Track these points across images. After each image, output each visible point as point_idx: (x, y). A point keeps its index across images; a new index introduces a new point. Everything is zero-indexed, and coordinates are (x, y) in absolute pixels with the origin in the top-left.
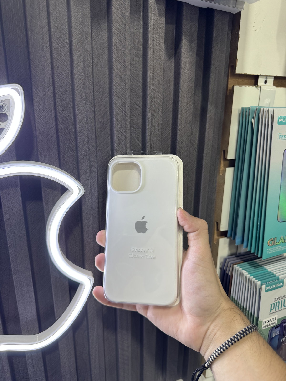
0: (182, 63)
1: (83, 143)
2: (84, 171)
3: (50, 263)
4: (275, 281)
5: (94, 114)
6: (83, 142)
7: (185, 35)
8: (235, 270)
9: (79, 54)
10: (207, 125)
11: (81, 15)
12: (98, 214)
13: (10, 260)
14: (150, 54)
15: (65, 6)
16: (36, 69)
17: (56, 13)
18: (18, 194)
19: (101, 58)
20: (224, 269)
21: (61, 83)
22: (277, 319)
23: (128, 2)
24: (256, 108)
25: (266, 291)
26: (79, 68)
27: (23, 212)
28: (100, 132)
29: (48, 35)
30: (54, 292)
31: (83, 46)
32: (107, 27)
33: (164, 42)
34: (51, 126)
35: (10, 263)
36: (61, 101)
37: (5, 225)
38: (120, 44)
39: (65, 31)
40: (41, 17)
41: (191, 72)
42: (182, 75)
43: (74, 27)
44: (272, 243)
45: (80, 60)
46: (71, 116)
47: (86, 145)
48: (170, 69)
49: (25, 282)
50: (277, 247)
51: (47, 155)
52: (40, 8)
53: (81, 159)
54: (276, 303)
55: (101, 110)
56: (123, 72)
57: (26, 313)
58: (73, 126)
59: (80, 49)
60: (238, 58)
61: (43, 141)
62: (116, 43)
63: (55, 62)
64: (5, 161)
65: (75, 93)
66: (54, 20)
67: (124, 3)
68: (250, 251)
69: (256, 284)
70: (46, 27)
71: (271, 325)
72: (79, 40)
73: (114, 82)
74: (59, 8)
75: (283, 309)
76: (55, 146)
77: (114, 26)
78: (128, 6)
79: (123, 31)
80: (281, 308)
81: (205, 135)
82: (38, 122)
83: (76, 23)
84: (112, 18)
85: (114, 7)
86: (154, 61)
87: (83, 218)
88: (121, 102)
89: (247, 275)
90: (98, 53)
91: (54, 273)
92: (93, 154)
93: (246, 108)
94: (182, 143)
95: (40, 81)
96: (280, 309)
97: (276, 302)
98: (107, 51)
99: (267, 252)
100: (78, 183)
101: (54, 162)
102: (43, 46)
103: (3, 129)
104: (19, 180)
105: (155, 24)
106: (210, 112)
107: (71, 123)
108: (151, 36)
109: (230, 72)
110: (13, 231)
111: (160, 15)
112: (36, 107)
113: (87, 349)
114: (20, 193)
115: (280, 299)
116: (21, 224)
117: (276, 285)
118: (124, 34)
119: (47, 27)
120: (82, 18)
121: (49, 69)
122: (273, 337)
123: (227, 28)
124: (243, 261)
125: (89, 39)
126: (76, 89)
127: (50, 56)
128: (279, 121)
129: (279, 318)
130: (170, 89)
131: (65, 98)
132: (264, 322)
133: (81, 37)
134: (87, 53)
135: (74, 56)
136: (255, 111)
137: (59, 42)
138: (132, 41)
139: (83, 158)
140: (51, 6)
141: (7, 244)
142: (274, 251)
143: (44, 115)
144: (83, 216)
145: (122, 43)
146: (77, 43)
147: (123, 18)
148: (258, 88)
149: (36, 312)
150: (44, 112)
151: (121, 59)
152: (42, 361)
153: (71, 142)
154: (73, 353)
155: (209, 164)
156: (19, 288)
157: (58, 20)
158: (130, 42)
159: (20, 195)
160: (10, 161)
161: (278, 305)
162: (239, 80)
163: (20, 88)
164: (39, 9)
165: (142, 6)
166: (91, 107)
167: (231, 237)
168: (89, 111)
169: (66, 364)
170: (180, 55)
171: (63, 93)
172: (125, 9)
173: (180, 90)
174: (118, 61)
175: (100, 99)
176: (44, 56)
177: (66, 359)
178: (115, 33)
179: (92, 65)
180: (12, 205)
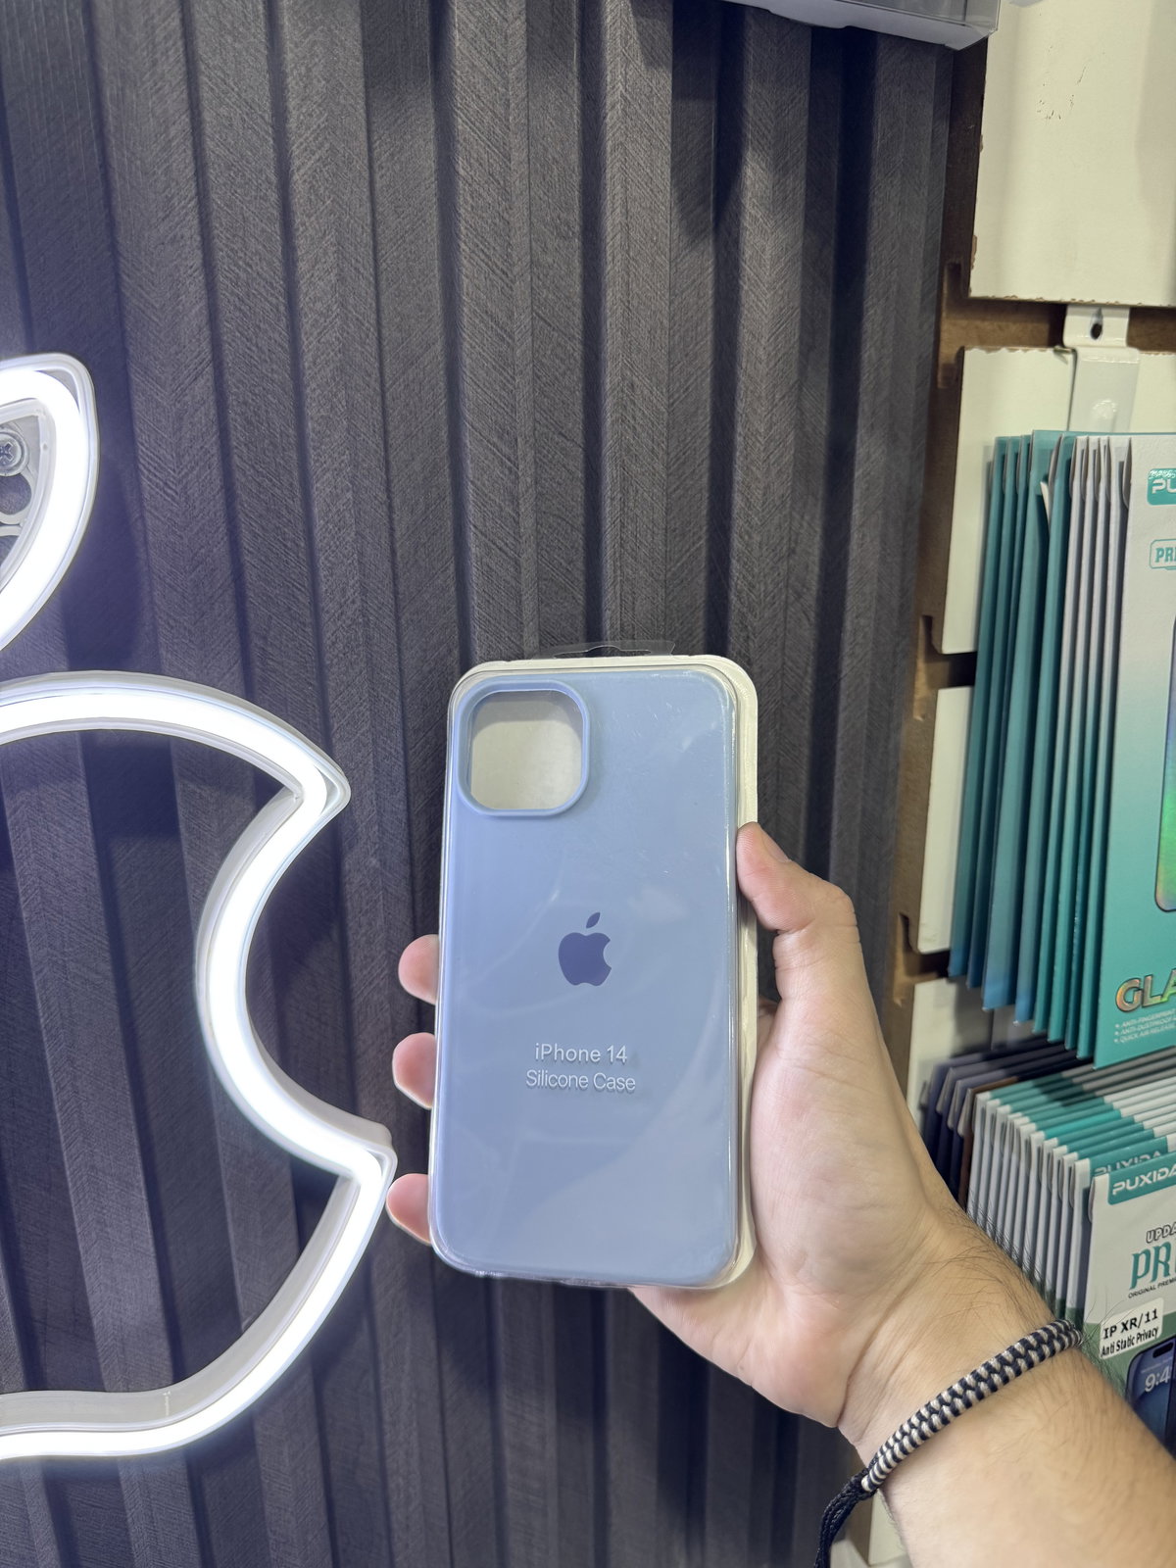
0: (747, 256)
1: (344, 596)
2: (349, 708)
3: (213, 1093)
4: (1148, 1157)
5: (383, 474)
6: (344, 591)
7: (756, 142)
8: (984, 1112)
9: (317, 226)
10: (856, 512)
11: (325, 67)
12: (410, 888)
13: (48, 1081)
14: (612, 221)
15: (259, 31)
16: (144, 293)
17: (225, 62)
18: (79, 808)
19: (412, 243)
20: (936, 1112)
21: (249, 349)
22: (1160, 1315)
23: (515, 10)
24: (1056, 440)
25: (1113, 1200)
26: (322, 283)
27: (98, 884)
28: (412, 551)
29: (190, 152)
30: (233, 1214)
31: (334, 193)
32: (435, 117)
33: (668, 171)
34: (207, 528)
35: (51, 1094)
36: (250, 423)
37: (27, 936)
38: (486, 182)
39: (262, 133)
40: (162, 78)
41: (783, 296)
42: (747, 307)
44: (1137, 997)
46: (291, 485)
47: (353, 602)
48: (697, 283)
49: (113, 1171)
50: (1158, 1016)
51: (192, 646)
52: (153, 42)
53: (335, 660)
54: (1157, 1249)
55: (413, 459)
56: (504, 297)
57: (120, 1300)
58: (300, 526)
59: (322, 209)
60: (977, 231)
61: (179, 589)
62: (470, 181)
63: (224, 264)
64: (21, 672)
65: (307, 387)
66: (217, 91)
67: (498, 12)
68: (1045, 1036)
69: (1072, 1171)
70: (183, 117)
71: (1135, 1341)
72: (318, 170)
73: (464, 339)
74: (235, 41)
76: (225, 608)
77: (461, 110)
78: (519, 26)
79: (498, 131)
81: (847, 553)
82: (156, 509)
83: (303, 100)
84: (452, 78)
85: (460, 31)
86: (628, 252)
87: (349, 904)
88: (496, 423)
89: (1033, 1132)
90: (400, 223)
91: (232, 1133)
92: (384, 641)
93: (1015, 441)
94: (754, 587)
95: (161, 341)
96: (1173, 1275)
97: (1155, 1244)
98: (435, 213)
99: (1115, 1037)
100: (324, 758)
101: (224, 674)
102: (172, 198)
103: (10, 540)
104: (79, 751)
105: (632, 98)
106: (868, 459)
107: (290, 511)
108: (614, 150)
109: (945, 291)
110: (60, 962)
111: (652, 61)
112: (147, 449)
113: (376, 1448)
114: (85, 805)
115: (1171, 1234)
116: (92, 932)
117: (1155, 1172)
118: (504, 144)
119: (186, 119)
120: (328, 82)
121: (196, 292)
122: (1148, 1390)
123: (929, 111)
124: (1014, 1078)
125: (361, 165)
126: (310, 371)
127: (199, 239)
128: (1155, 488)
129: (1170, 1311)
130: (701, 367)
131: (267, 411)
132: (1106, 1330)
133: (327, 158)
134: (352, 221)
135: (297, 234)
136: (1051, 451)
137: (239, 180)
138: (536, 171)
139: (341, 655)
141: (37, 1018)
142: (1143, 1031)
143: (180, 481)
144: (348, 897)
145: (497, 177)
146: (310, 182)
147: (499, 77)
148: (1064, 355)
149: (158, 1296)
150: (178, 467)
151: (491, 240)
152: (189, 1499)
153: (295, 590)
154: (314, 1466)
155: (867, 675)
156: (87, 1197)
157: (233, 90)
158: (526, 173)
159: (86, 811)
160: (42, 671)
161: (1162, 1257)
162: (986, 324)
163: (77, 371)
164: (150, 47)
165: (575, 25)
166: (374, 446)
167: (966, 979)
168: (364, 460)
169: (285, 1510)
170: (738, 226)
171: (257, 392)
172: (506, 38)
173: (739, 368)
174: (481, 254)
175: (411, 413)
176: (175, 236)
177: (284, 1490)
178: (465, 140)
179: (373, 273)
180: (54, 856)
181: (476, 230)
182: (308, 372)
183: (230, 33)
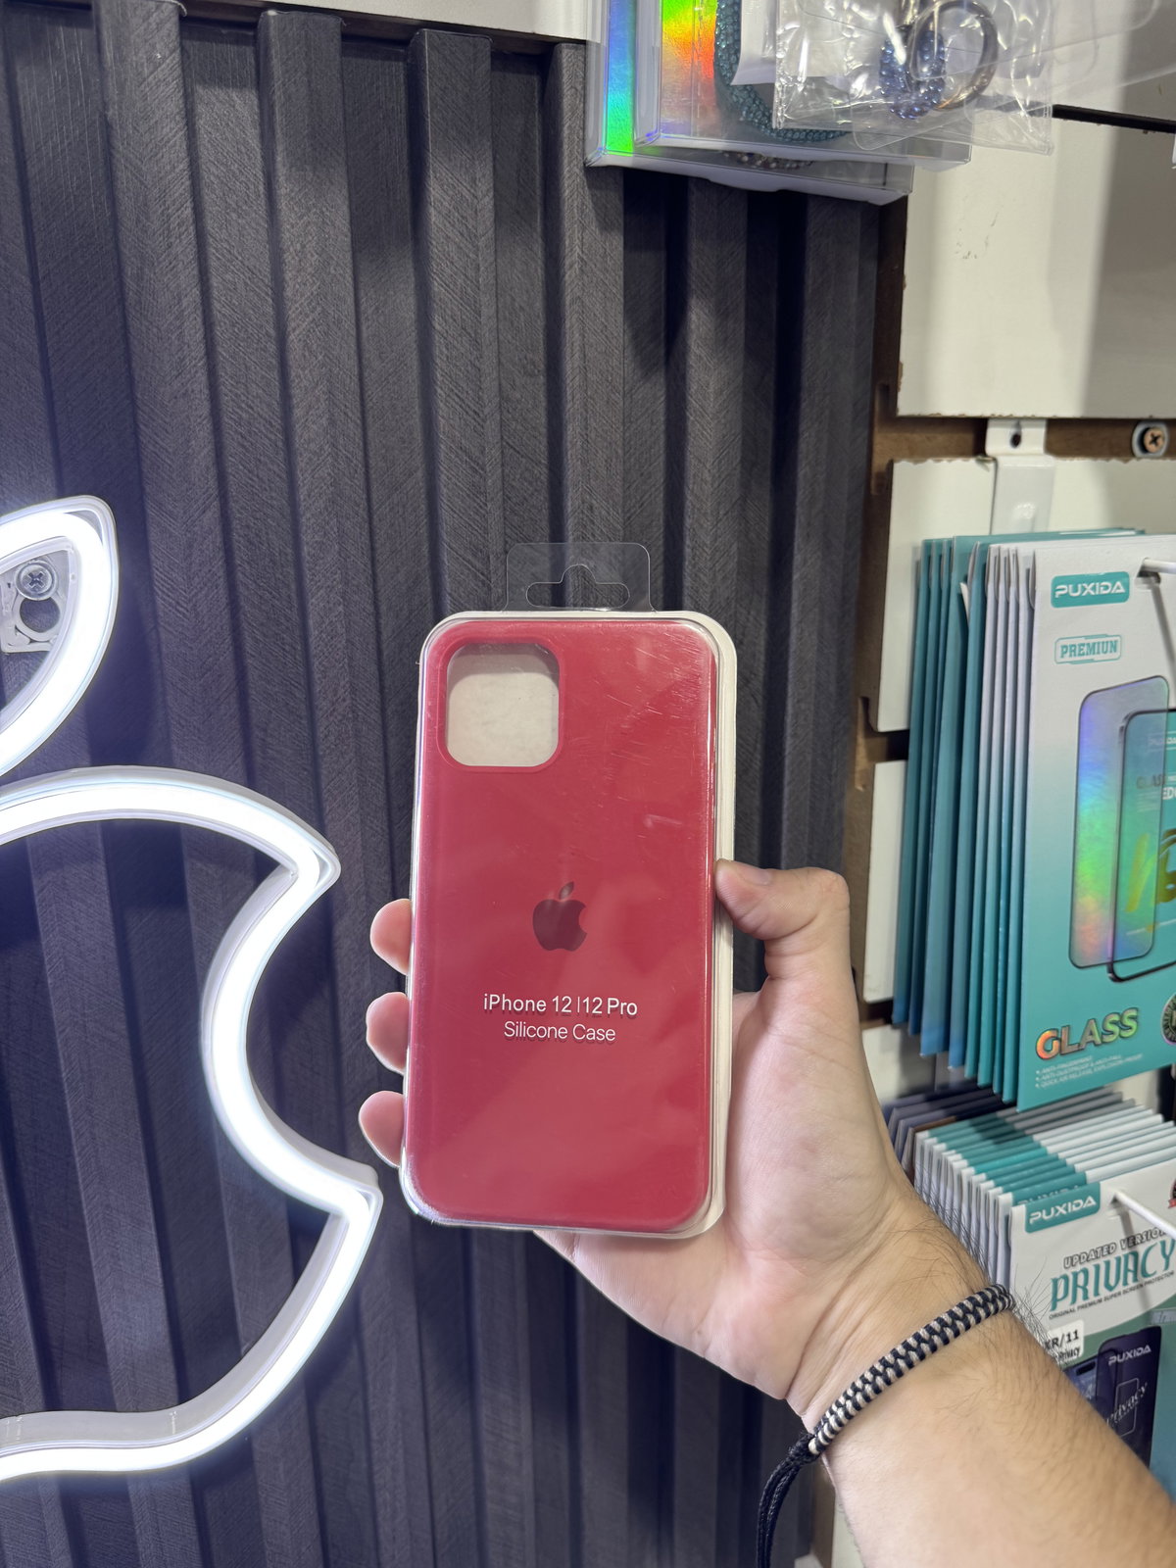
0: (692, 390)
1: (335, 695)
2: (341, 793)
3: (216, 1138)
4: (1066, 1190)
5: (371, 590)
6: (335, 691)
7: (699, 292)
8: (922, 1149)
9: (311, 378)
10: (795, 611)
11: (317, 243)
13: (68, 1128)
14: (571, 364)
15: (260, 208)
16: (158, 439)
17: (230, 234)
18: (99, 886)
19: (395, 383)
21: (251, 479)
22: (1081, 1335)
23: (484, 188)
25: (1031, 1228)
26: (315, 427)
27: (115, 953)
29: (199, 320)
30: (234, 1248)
31: (326, 349)
32: (414, 277)
33: (620, 319)
34: (214, 639)
35: (70, 1140)
36: (251, 543)
37: (52, 998)
38: (460, 335)
39: (263, 294)
40: (176, 257)
41: (725, 425)
42: (693, 435)
43: (294, 286)
45: (318, 400)
46: (289, 596)
47: (344, 700)
48: (650, 411)
49: (126, 1209)
50: (1076, 1062)
52: (168, 229)
53: (328, 751)
54: (1076, 1275)
55: (398, 572)
56: (476, 435)
57: (131, 1328)
58: (297, 632)
59: (314, 363)
60: (903, 358)
61: (189, 693)
63: (228, 408)
65: (304, 514)
66: (223, 260)
67: (469, 191)
68: (975, 1080)
69: (996, 1203)
70: (195, 289)
72: (312, 330)
73: (442, 472)
74: (239, 217)
75: (1106, 1299)
76: (230, 709)
77: (437, 274)
78: (487, 202)
79: (469, 290)
80: (1097, 1293)
81: (788, 647)
82: (170, 625)
83: (298, 272)
84: (429, 247)
85: (435, 208)
86: (586, 391)
87: (339, 967)
88: (470, 543)
89: (964, 1168)
90: (384, 367)
91: (234, 1174)
92: (371, 733)
93: (940, 544)
95: (172, 478)
96: (1092, 1298)
98: (415, 357)
99: (1036, 1082)
100: (318, 839)
101: (230, 765)
102: (184, 359)
103: (41, 656)
104: (100, 836)
105: (588, 258)
106: (804, 564)
107: (288, 620)
108: (573, 302)
109: (877, 408)
110: (81, 1022)
111: (605, 226)
112: (161, 573)
113: (365, 1465)
114: (104, 883)
115: (1087, 1260)
116: (110, 995)
117: (1070, 1204)
118: (475, 302)
119: (196, 292)
120: (320, 256)
121: (204, 437)
123: (856, 256)
124: (953, 1118)
125: (349, 325)
127: (206, 392)
128: (1058, 593)
129: (1090, 1332)
130: (654, 485)
131: (267, 534)
133: (319, 320)
134: (342, 373)
135: (293, 385)
136: (970, 554)
137: (242, 335)
138: (505, 319)
139: (333, 746)
140: (210, 212)
141: (58, 1071)
142: (1062, 1076)
143: (190, 600)
144: (339, 959)
145: (469, 331)
146: (305, 341)
147: (470, 246)
148: (987, 464)
149: (166, 1323)
150: (188, 588)
151: (464, 386)
152: (193, 1513)
153: (293, 688)
154: (307, 1480)
155: (809, 753)
156: (102, 1233)
157: (237, 258)
158: (495, 324)
159: (105, 889)
160: (68, 767)
161: (1081, 1281)
162: (915, 436)
163: (101, 511)
164: (166, 232)
165: (539, 192)
166: (363, 566)
167: (907, 1027)
168: (353, 578)
169: (281, 1523)
170: (685, 363)
171: (258, 516)
172: (476, 212)
173: (687, 489)
174: (456, 398)
175: (395, 532)
176: (187, 391)
177: (280, 1504)
178: (440, 299)
179: (359, 415)
180: (77, 928)
181: (450, 377)
182: (303, 504)
183: (234, 212)
